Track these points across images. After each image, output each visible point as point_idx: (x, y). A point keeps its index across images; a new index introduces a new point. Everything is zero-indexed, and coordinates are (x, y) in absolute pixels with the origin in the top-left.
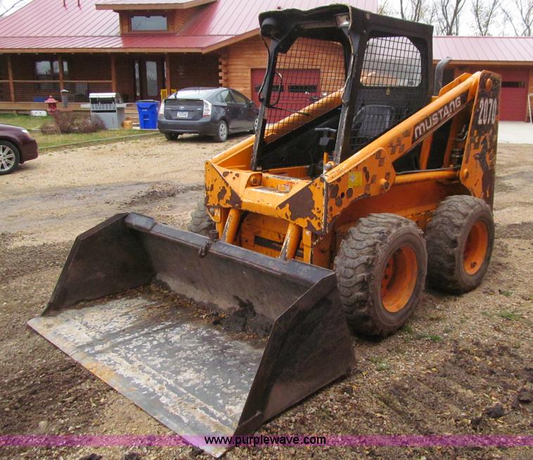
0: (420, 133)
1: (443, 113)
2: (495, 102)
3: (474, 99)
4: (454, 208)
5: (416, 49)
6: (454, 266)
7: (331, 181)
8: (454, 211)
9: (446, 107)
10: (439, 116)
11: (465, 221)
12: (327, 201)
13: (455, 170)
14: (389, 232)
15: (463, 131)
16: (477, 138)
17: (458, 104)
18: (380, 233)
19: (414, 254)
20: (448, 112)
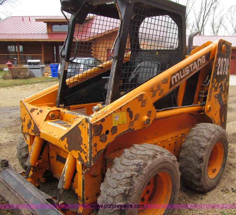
0: (176, 81)
1: (193, 67)
2: (228, 60)
3: (215, 58)
4: (201, 134)
5: (173, 22)
6: (201, 176)
7: (94, 122)
8: (201, 136)
9: (195, 63)
10: (190, 69)
11: (209, 143)
12: (91, 139)
13: (202, 106)
14: (145, 165)
15: (207, 79)
16: (216, 84)
17: (203, 61)
18: (137, 165)
19: (169, 176)
20: (196, 66)
